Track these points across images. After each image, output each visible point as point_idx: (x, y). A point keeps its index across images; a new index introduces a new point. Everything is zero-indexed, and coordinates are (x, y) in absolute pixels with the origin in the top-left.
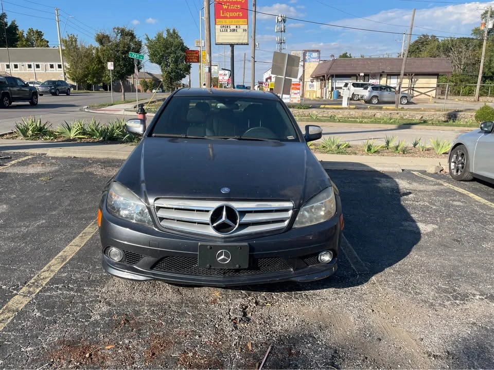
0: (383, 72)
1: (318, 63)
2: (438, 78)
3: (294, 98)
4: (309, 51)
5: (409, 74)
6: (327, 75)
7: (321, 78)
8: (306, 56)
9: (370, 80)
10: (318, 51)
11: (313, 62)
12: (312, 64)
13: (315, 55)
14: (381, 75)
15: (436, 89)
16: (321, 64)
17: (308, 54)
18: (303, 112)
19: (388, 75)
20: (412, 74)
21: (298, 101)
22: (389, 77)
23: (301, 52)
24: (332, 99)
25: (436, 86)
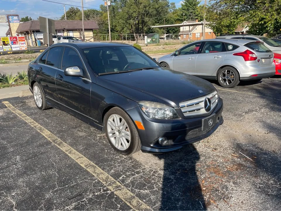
0: (64, 29)
1: (19, 23)
2: (93, 32)
3: (22, 47)
4: (11, 15)
5: (79, 30)
6: (31, 31)
7: (25, 33)
8: (9, 19)
9: (58, 34)
10: (17, 15)
11: (15, 22)
12: (15, 24)
13: (16, 18)
14: (63, 31)
15: (93, 37)
16: (21, 24)
17: (10, 17)
18: (31, 55)
19: (67, 30)
20: (80, 30)
21: (26, 48)
22: (68, 31)
23: (5, 16)
24: (38, 46)
25: (93, 36)
